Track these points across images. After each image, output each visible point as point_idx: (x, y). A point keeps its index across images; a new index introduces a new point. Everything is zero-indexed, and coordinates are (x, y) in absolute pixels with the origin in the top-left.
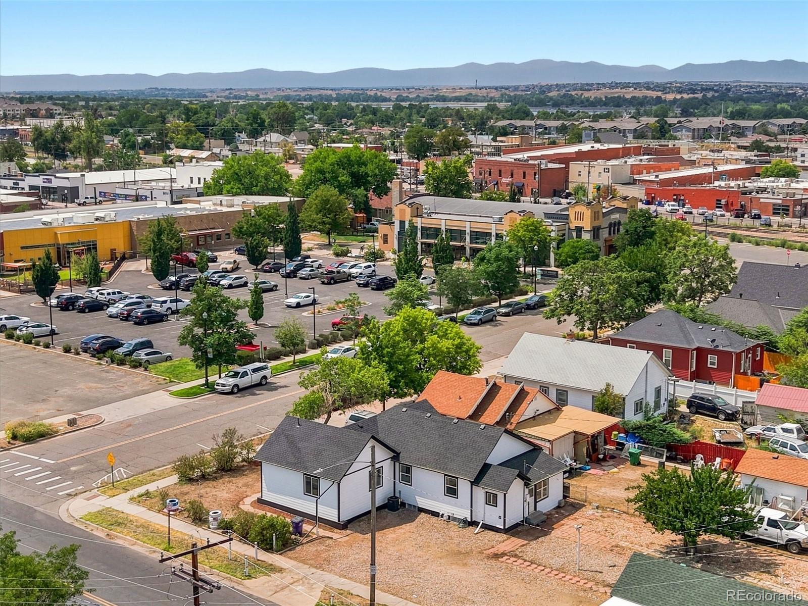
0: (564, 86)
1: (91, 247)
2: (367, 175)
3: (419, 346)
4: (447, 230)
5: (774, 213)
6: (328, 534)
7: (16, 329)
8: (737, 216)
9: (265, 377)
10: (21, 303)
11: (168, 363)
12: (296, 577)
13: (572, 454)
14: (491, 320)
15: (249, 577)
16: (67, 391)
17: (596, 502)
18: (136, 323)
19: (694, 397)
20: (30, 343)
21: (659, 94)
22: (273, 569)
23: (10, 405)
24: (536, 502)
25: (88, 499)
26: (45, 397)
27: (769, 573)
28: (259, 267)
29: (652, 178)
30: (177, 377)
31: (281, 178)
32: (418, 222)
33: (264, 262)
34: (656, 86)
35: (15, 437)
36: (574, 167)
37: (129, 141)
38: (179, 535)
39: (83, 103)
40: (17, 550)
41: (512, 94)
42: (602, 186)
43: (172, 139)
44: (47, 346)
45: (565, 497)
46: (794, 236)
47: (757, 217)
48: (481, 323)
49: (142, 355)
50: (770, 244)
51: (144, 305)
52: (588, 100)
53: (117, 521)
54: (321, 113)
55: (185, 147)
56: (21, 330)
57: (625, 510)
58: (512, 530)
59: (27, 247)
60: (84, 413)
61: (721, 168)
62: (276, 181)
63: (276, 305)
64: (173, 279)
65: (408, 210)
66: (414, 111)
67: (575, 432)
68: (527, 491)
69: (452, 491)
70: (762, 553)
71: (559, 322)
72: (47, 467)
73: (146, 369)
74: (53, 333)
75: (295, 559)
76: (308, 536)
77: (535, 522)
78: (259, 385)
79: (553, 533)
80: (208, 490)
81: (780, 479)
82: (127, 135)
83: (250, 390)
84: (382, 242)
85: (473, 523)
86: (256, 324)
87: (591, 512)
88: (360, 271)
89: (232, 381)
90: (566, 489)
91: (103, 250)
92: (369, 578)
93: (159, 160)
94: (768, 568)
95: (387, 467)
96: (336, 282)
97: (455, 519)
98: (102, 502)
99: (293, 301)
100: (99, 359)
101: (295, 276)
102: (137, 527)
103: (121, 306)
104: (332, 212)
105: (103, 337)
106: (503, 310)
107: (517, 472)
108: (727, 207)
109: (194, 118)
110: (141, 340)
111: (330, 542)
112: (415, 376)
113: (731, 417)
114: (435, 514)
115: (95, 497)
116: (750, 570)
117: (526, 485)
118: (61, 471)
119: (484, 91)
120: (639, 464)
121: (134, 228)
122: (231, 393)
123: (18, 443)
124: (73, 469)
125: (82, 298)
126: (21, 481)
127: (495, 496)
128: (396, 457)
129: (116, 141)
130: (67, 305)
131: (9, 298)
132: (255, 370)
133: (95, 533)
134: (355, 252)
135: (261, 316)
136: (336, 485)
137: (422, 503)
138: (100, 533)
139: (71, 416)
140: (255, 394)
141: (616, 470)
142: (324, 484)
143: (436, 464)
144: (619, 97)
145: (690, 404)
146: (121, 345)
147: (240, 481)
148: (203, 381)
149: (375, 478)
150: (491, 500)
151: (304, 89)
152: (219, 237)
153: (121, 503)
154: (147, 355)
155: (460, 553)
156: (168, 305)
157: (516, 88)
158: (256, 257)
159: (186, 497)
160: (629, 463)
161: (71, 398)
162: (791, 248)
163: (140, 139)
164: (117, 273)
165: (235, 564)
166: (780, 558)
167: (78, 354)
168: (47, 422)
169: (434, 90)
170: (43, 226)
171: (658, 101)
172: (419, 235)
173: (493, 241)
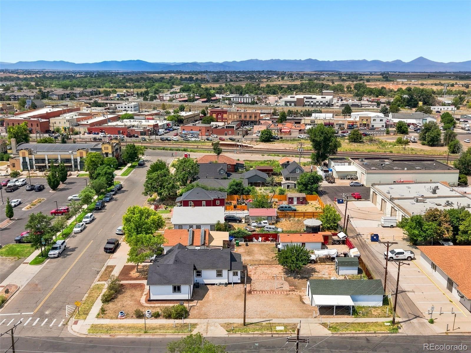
4: (49, 159)
5: (141, 135)
8: (130, 137)
9: (65, 246)
12: (205, 325)
15: (191, 331)
19: (227, 217)
25: (75, 324)
29: (85, 123)
30: (20, 256)
32: (33, 157)
36: (52, 120)
42: (66, 128)
46: (158, 144)
48: (110, 200)
53: (107, 329)
57: (259, 263)
65: (27, 153)
69: (220, 275)
75: (195, 318)
84: (12, 167)
85: (229, 284)
86: (10, 220)
88: (20, 183)
89: (57, 252)
92: (243, 316)
97: (222, 284)
98: (85, 323)
99: (13, 204)
111: (196, 307)
113: (241, 221)
114: (214, 284)
115: (76, 322)
120: (239, 246)
122: (58, 257)
127: (237, 272)
128: (195, 268)
132: (62, 244)
137: (207, 282)
138: (105, 336)
140: (69, 255)
141: (235, 250)
143: (213, 267)
145: (226, 220)
150: (235, 274)
155: (238, 295)
160: (235, 246)
162: (167, 150)
165: (179, 329)
171: (18, 79)
172: (34, 162)
173: (73, 162)
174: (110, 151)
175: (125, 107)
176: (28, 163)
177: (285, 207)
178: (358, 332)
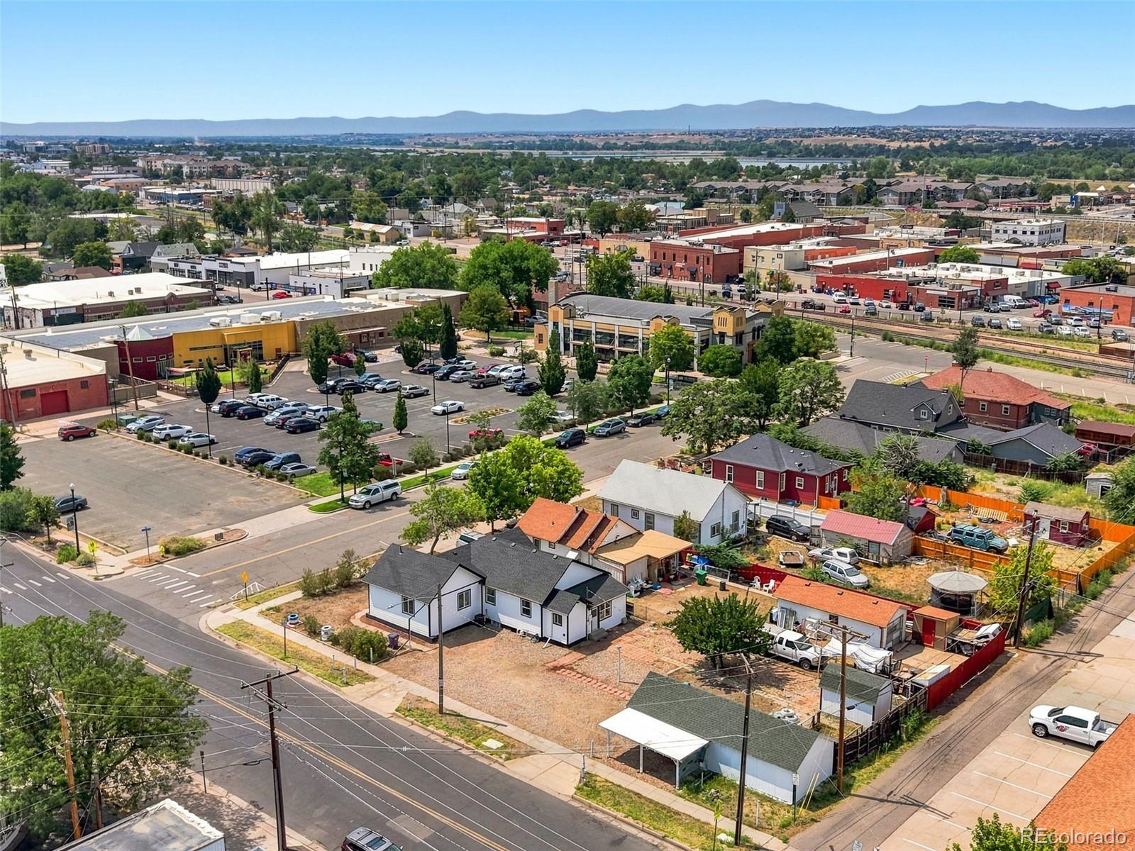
0: (784, 131)
1: (258, 346)
2: (529, 270)
3: (525, 473)
4: (597, 333)
5: (938, 306)
6: (420, 647)
7: (178, 438)
8: (902, 308)
9: (395, 494)
10: (187, 408)
11: (312, 477)
12: (385, 685)
13: (645, 575)
14: (620, 432)
15: (347, 684)
16: (217, 504)
17: (655, 620)
18: (290, 432)
19: (772, 519)
20: (190, 453)
21: (884, 142)
22: (367, 678)
23: (167, 518)
24: (599, 621)
25: (224, 612)
26: (198, 510)
27: (778, 687)
28: (416, 368)
29: (826, 264)
30: (317, 492)
31: (447, 270)
32: (571, 324)
33: (421, 364)
34: (882, 132)
35: (167, 551)
36: (750, 252)
37: (312, 211)
38: (294, 646)
39: (273, 155)
40: (145, 670)
41: (727, 141)
42: (775, 272)
43: (355, 209)
44: (205, 457)
45: (628, 615)
47: (921, 309)
48: (609, 435)
49: (288, 469)
50: (919, 344)
51: (299, 413)
52: (807, 148)
53: (246, 632)
54: (516, 170)
55: (367, 220)
56: (183, 441)
58: (575, 646)
59: (195, 349)
60: (231, 527)
61: (899, 252)
62: (442, 274)
63: (424, 411)
64: (331, 383)
65: (561, 313)
66: (616, 166)
67: (649, 556)
68: (590, 612)
69: (526, 612)
70: (779, 668)
71: (674, 439)
72: (193, 581)
73: (291, 483)
74: (212, 442)
75: (387, 669)
76: (402, 649)
77: (596, 639)
78: (390, 501)
79: (610, 649)
80: (327, 604)
81: (807, 604)
82: (310, 203)
83: (380, 506)
84: (538, 341)
85: (543, 639)
86: (400, 434)
87: (647, 629)
88: (509, 374)
89: (364, 498)
90: (629, 608)
91: (268, 350)
93: (340, 231)
94: (779, 682)
95: (475, 590)
96: (485, 387)
97: (529, 635)
98: (237, 614)
99: (439, 408)
100: (251, 471)
101: (448, 379)
102: (262, 638)
103: (277, 414)
104: (490, 311)
105: (255, 450)
106: (634, 422)
107: (579, 597)
108: (895, 298)
109: (380, 183)
110: (289, 454)
111: (420, 653)
112: (519, 500)
113: (803, 538)
114: (514, 630)
115: (230, 609)
116: (763, 683)
117: (588, 607)
118: (204, 585)
119: (697, 137)
120: (705, 584)
121: (298, 328)
122: (364, 508)
123: (171, 556)
124: (214, 583)
125: (242, 405)
126: (169, 594)
127: (560, 617)
128: (482, 582)
129: (300, 209)
130: (229, 411)
131: (177, 403)
132: (386, 488)
133: (226, 642)
134: (510, 351)
135: (405, 426)
136: (427, 607)
137: (504, 620)
138: (231, 643)
139: (219, 531)
140: (385, 510)
141: (683, 589)
142: (418, 605)
143: (515, 590)
144: (840, 146)
145: (769, 525)
146: (271, 458)
147: (356, 597)
148: (339, 496)
149: (463, 599)
150: (557, 620)
151: (506, 135)
152: (381, 334)
153: (252, 616)
154: (292, 469)
155: (526, 665)
156: (321, 413)
157: (732, 133)
158: (412, 358)
159: (307, 611)
160: (696, 583)
161: (221, 512)
163: (322, 207)
164: (280, 374)
165: (336, 673)
166: (792, 673)
167: (232, 465)
168: (196, 536)
169: (643, 136)
170: (212, 328)
171: (881, 150)
172: (571, 336)
173: (640, 345)
174: (729, 330)
175: (1015, 232)
176: (562, 335)
177: (967, 534)
178: (630, 820)
